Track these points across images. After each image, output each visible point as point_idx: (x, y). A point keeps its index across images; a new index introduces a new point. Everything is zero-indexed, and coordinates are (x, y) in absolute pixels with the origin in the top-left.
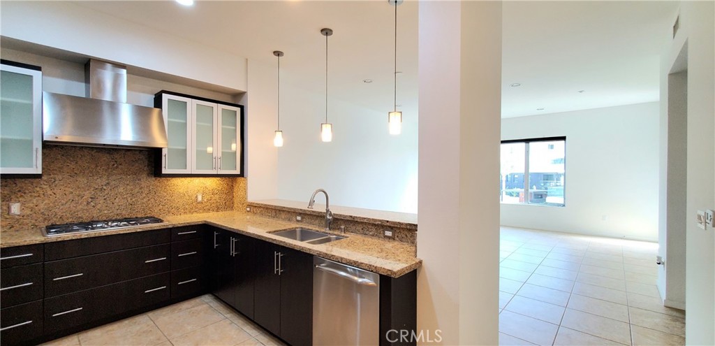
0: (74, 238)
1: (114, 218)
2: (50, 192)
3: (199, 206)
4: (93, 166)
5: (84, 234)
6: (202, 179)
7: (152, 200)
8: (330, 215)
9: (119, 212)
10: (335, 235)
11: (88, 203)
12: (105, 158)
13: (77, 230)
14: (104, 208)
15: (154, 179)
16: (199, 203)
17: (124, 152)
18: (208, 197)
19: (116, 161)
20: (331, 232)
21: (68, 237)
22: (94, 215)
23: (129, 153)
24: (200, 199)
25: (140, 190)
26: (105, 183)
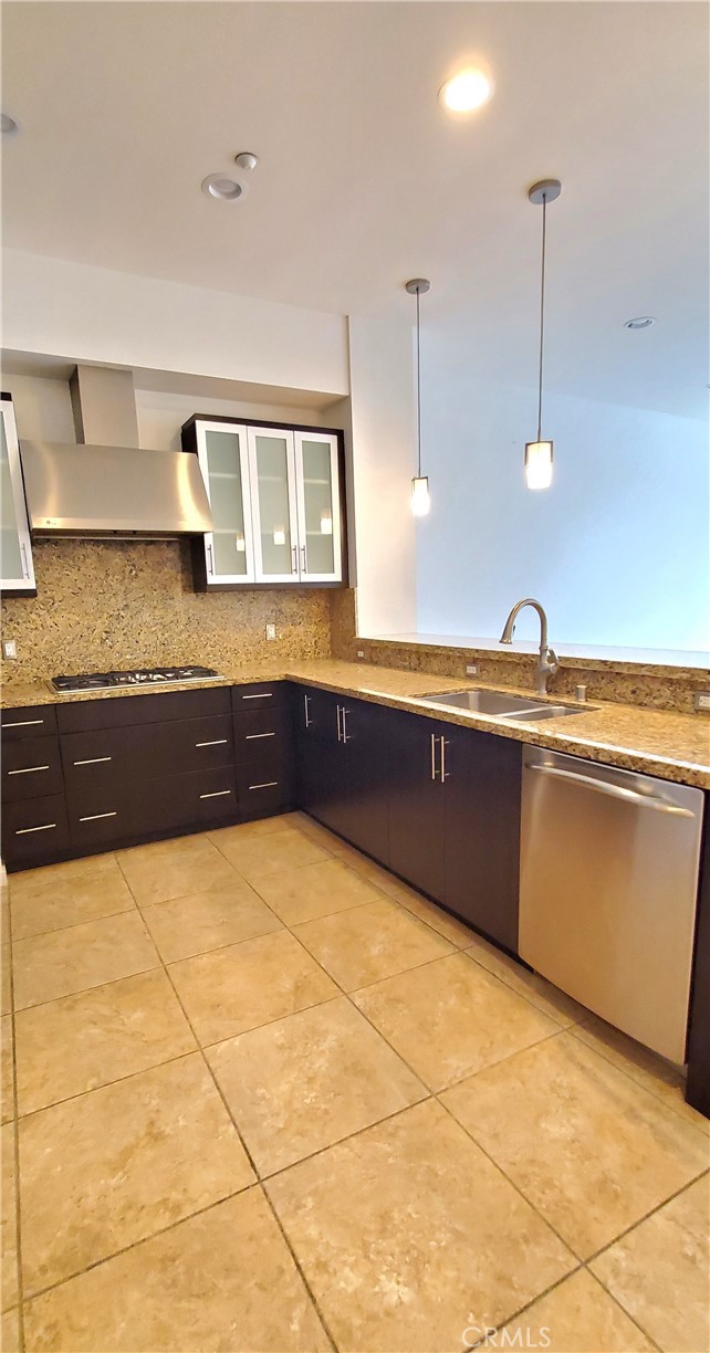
0: (92, 698)
1: (140, 668)
3: (272, 648)
4: (102, 575)
5: (105, 692)
7: (195, 636)
8: (552, 658)
9: (147, 657)
10: (560, 704)
11: (103, 641)
12: (116, 558)
13: (94, 685)
14: (125, 650)
15: (193, 595)
16: (269, 642)
17: (141, 547)
18: (286, 631)
19: (134, 565)
20: (552, 698)
21: (84, 696)
22: (113, 662)
24: (271, 633)
25: (175, 618)
26: (122, 606)
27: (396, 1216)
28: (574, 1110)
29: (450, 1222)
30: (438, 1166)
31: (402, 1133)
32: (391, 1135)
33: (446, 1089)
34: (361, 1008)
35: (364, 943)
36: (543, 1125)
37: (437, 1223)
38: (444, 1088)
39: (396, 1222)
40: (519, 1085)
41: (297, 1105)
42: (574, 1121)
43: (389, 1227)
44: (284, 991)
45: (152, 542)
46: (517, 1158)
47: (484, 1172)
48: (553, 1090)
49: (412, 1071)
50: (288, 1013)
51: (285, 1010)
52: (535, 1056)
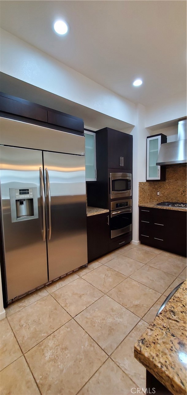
2: (168, 188)
27: (67, 352)
29: (66, 368)
30: (83, 362)
32: (91, 345)
34: (138, 325)
37: (65, 364)
38: (114, 360)
41: (95, 319)
43: (64, 350)
44: (134, 303)
49: (117, 348)
50: (126, 307)
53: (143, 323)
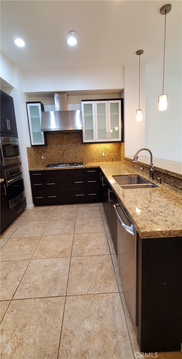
2: (51, 152)
3: (104, 158)
4: (62, 141)
6: (104, 145)
7: (83, 155)
9: (71, 160)
11: (62, 156)
12: (65, 137)
15: (81, 145)
16: (103, 157)
17: (71, 133)
18: (108, 154)
19: (69, 138)
22: (64, 161)
23: (73, 134)
24: (103, 155)
25: (79, 151)
26: (66, 148)
27: (27, 327)
28: (98, 322)
29: (36, 338)
30: (48, 319)
31: (49, 303)
32: (47, 303)
33: (71, 296)
34: (71, 262)
35: (88, 244)
36: (85, 322)
37: (33, 335)
38: (70, 295)
39: (26, 329)
40: (90, 304)
41: (35, 283)
42: (95, 325)
43: (23, 329)
44: (59, 251)
45: (73, 132)
46: (69, 328)
47: (57, 327)
48: (98, 311)
49: (67, 286)
50: (55, 257)
51: (55, 256)
52: (103, 297)
53: (73, 259)
